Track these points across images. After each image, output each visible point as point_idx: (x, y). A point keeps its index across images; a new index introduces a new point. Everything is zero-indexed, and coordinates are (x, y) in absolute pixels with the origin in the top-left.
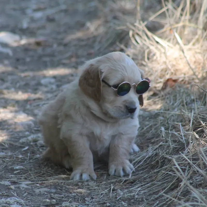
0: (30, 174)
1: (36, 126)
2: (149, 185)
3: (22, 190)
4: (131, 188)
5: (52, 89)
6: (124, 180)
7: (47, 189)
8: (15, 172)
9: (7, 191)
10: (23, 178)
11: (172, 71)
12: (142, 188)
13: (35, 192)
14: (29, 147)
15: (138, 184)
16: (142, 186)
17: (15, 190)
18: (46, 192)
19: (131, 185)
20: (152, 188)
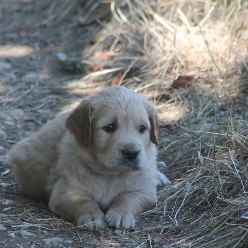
0: (26, 213)
1: (10, 137)
2: (203, 239)
3: (26, 239)
4: (176, 241)
5: (11, 79)
6: (164, 228)
7: (59, 238)
8: (5, 209)
9: (6, 241)
10: (18, 219)
11: (183, 63)
12: (193, 243)
13: (44, 242)
14: (10, 170)
15: (184, 235)
16: (191, 239)
17: (15, 239)
18: (61, 243)
19: (175, 237)
20: (209, 244)
